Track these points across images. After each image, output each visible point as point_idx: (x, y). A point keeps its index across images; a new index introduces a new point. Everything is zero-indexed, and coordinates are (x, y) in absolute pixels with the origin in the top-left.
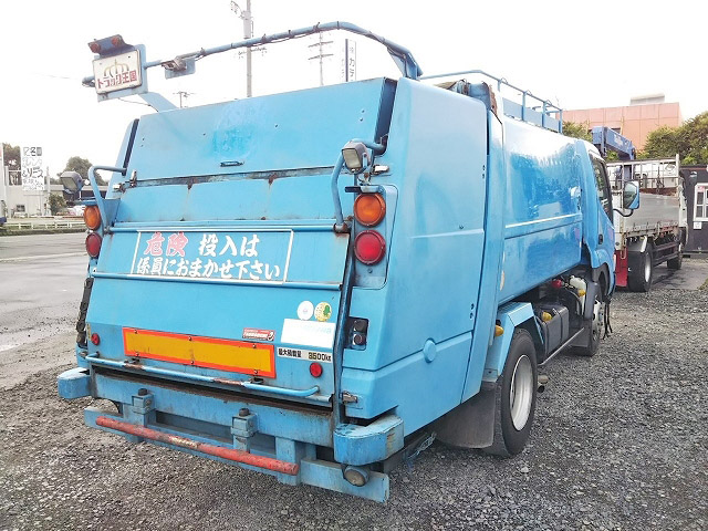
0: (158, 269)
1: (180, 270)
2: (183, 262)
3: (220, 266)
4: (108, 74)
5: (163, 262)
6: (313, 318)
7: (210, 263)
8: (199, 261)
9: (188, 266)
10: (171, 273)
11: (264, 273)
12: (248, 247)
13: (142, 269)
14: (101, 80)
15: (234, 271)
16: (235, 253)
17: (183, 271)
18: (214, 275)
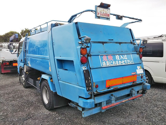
0: (108, 64)
1: (114, 64)
2: (114, 62)
3: (122, 62)
4: (101, 12)
5: (109, 62)
6: (140, 69)
7: (120, 62)
8: (117, 61)
9: (116, 62)
10: (112, 65)
11: (130, 62)
12: (125, 57)
13: (104, 64)
14: (99, 13)
15: (125, 62)
16: (123, 59)
17: (115, 64)
18: (121, 64)
